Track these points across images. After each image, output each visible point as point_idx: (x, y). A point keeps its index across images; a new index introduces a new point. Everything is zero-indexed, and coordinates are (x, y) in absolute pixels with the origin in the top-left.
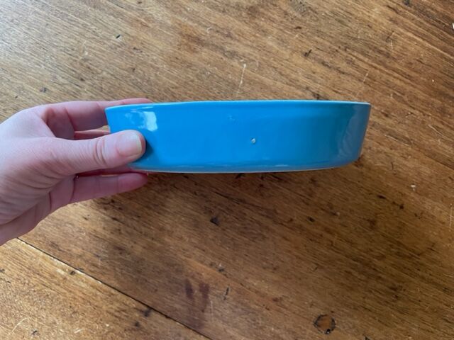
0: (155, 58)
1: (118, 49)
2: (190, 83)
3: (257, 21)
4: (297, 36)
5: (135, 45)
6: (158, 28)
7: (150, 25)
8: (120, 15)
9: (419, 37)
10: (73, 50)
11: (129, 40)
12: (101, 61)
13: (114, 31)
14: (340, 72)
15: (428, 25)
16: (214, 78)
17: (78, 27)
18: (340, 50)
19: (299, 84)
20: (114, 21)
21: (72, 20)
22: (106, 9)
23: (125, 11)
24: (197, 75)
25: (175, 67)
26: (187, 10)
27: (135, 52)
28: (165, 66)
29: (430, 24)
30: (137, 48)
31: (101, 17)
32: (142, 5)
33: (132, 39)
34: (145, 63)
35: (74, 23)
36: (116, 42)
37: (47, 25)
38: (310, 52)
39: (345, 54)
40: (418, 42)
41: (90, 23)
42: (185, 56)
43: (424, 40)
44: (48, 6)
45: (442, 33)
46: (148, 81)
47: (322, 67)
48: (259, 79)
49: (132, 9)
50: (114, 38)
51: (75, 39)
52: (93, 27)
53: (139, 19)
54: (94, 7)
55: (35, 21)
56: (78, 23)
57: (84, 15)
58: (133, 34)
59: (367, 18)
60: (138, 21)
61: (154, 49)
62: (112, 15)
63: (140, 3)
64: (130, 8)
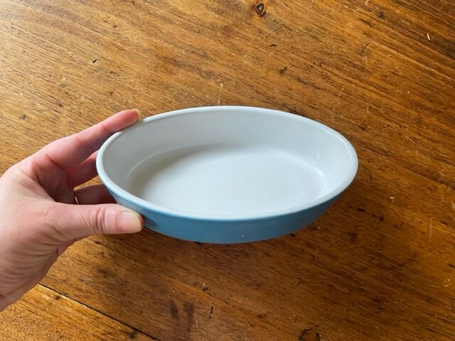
0: (132, 81)
1: (96, 73)
2: (168, 104)
3: (232, 40)
4: (272, 54)
5: (112, 69)
6: (134, 51)
7: (126, 48)
8: (97, 39)
9: (394, 49)
10: (50, 76)
11: (106, 64)
12: (79, 86)
13: (91, 56)
14: (316, 87)
15: (402, 36)
16: (191, 98)
17: (55, 53)
18: (315, 66)
19: (275, 101)
20: (90, 46)
21: (48, 47)
22: (82, 34)
23: (101, 35)
24: (175, 97)
25: (152, 89)
26: (161, 32)
27: (112, 76)
28: (142, 89)
29: (405, 35)
30: (114, 71)
31: (77, 42)
32: (117, 29)
33: (108, 63)
34: (123, 86)
35: (50, 49)
36: (93, 66)
37: (24, 52)
38: (285, 68)
39: (320, 70)
40: (393, 54)
41: (67, 48)
42: (161, 78)
43: (398, 51)
44: (24, 33)
45: (417, 44)
46: (126, 104)
47: (298, 83)
48: (236, 98)
49: (108, 32)
50: (91, 62)
51: (53, 65)
52: (70, 53)
53: (115, 42)
54: (70, 32)
55: (11, 49)
56: (55, 49)
57: (61, 41)
58: (110, 58)
59: (341, 33)
60: (114, 44)
61: (131, 72)
62: (88, 39)
63: (115, 26)
64: (105, 32)
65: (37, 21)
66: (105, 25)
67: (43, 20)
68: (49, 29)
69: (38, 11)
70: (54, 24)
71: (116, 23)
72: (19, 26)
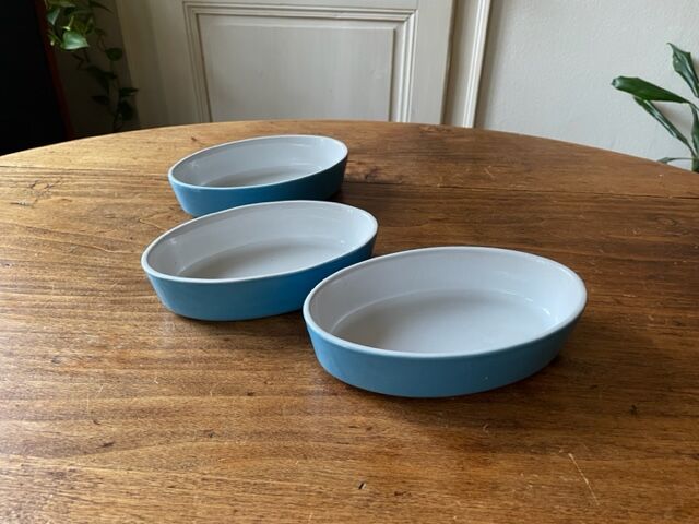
0: (435, 495)
1: (372, 504)
2: (514, 513)
3: (538, 397)
5: (395, 489)
6: (414, 451)
7: (400, 452)
8: (349, 454)
11: (381, 484)
13: (352, 480)
14: (693, 416)
16: (543, 490)
17: (290, 495)
18: (665, 393)
19: (661, 451)
20: (343, 467)
21: (275, 490)
22: (324, 454)
23: (354, 447)
24: (516, 497)
25: (475, 498)
27: (400, 499)
28: (458, 502)
30: (400, 491)
31: (321, 468)
32: (373, 431)
33: (384, 481)
34: (426, 510)
35: (280, 492)
36: (362, 495)
37: (236, 511)
38: (634, 407)
39: (676, 395)
41: (308, 481)
42: (478, 476)
44: (227, 482)
48: (606, 466)
49: (363, 440)
50: (355, 491)
51: (293, 516)
52: (316, 487)
53: (380, 450)
54: (305, 457)
55: (209, 513)
56: (288, 489)
57: (293, 474)
58: (383, 474)
60: (379, 453)
61: (426, 483)
62: (336, 458)
63: (369, 429)
64: (358, 440)
65: (246, 457)
66: (353, 431)
67: (253, 454)
68: (269, 462)
69: (243, 443)
70: (274, 454)
71: (369, 424)
72: (217, 474)
